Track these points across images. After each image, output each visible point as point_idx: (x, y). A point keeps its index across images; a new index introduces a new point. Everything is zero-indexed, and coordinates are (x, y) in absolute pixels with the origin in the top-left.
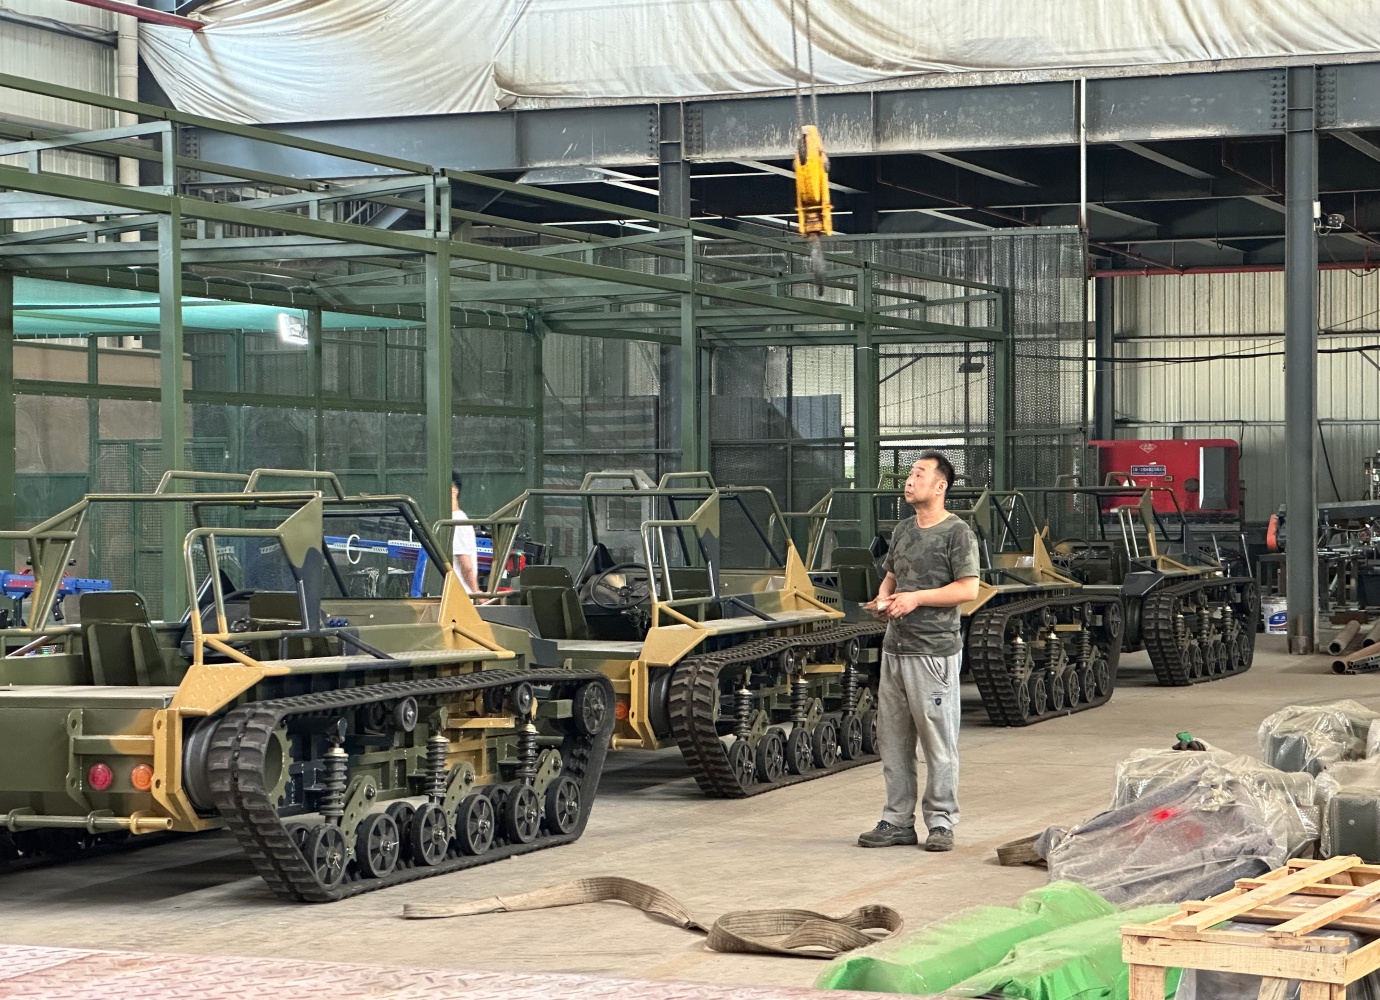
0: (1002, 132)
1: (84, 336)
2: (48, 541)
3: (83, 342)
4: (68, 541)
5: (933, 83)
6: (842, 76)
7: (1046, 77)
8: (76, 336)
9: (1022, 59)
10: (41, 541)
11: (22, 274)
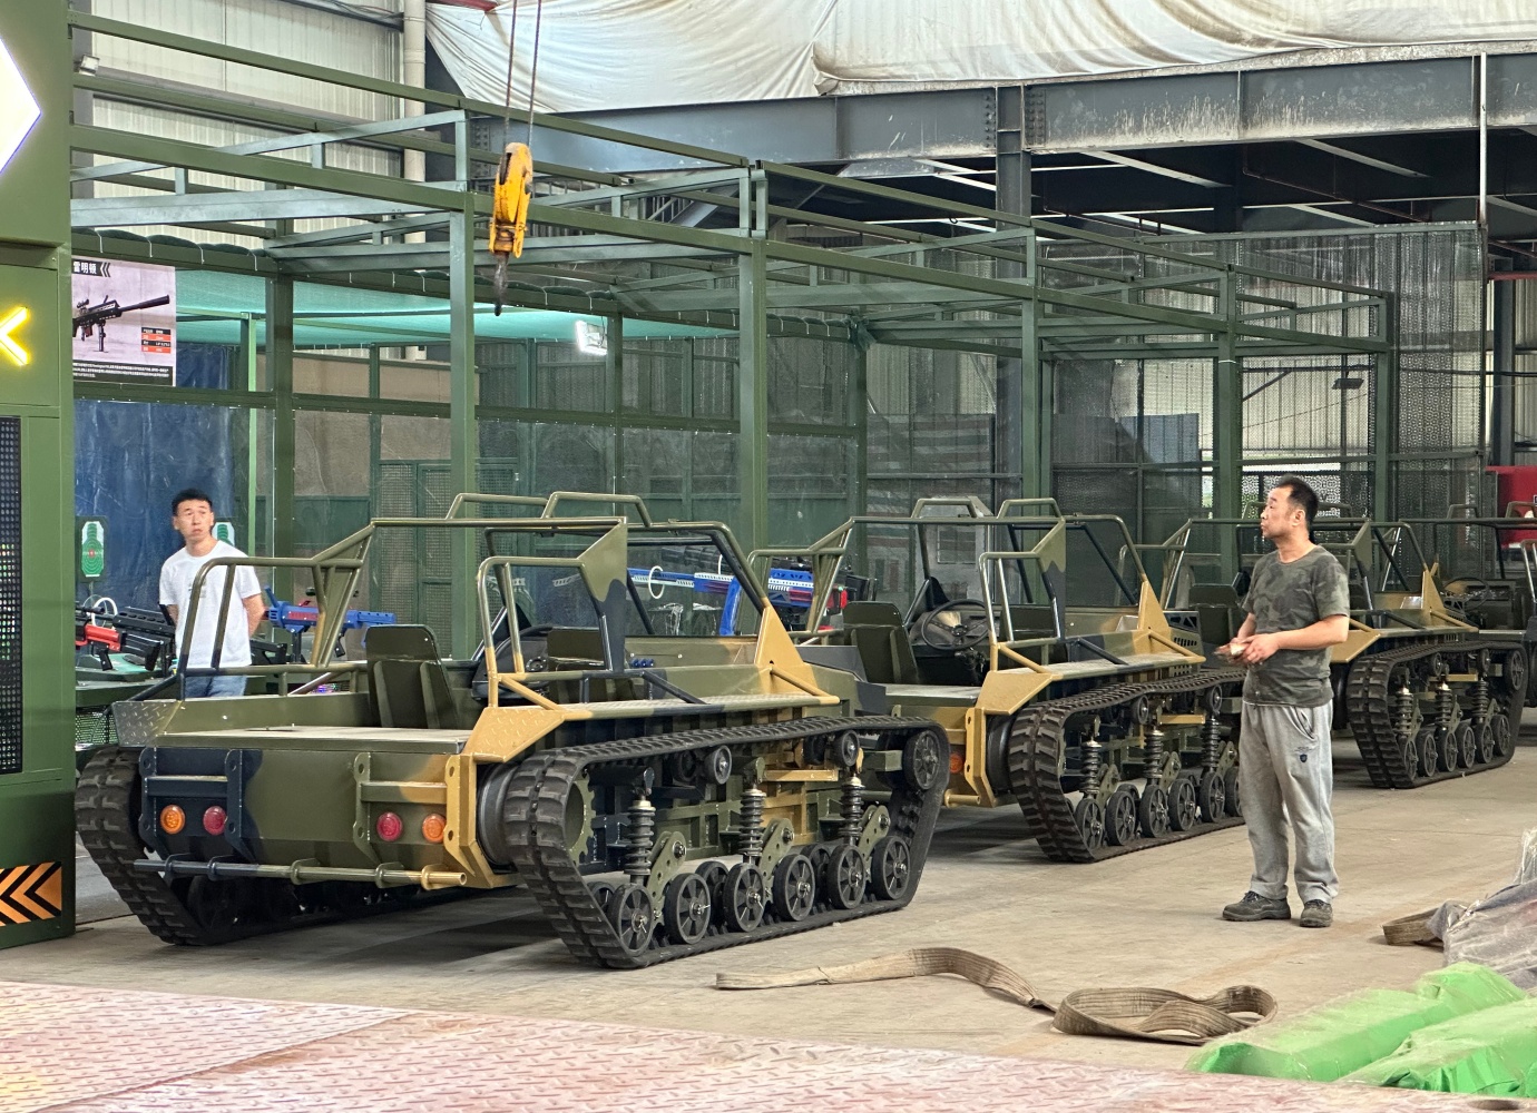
0: (1390, 114)
1: (365, 347)
2: (333, 569)
3: (364, 354)
4: (353, 569)
5: (1310, 61)
6: (1207, 55)
7: (1441, 52)
8: (358, 346)
9: (1413, 32)
10: (326, 569)
11: (303, 278)
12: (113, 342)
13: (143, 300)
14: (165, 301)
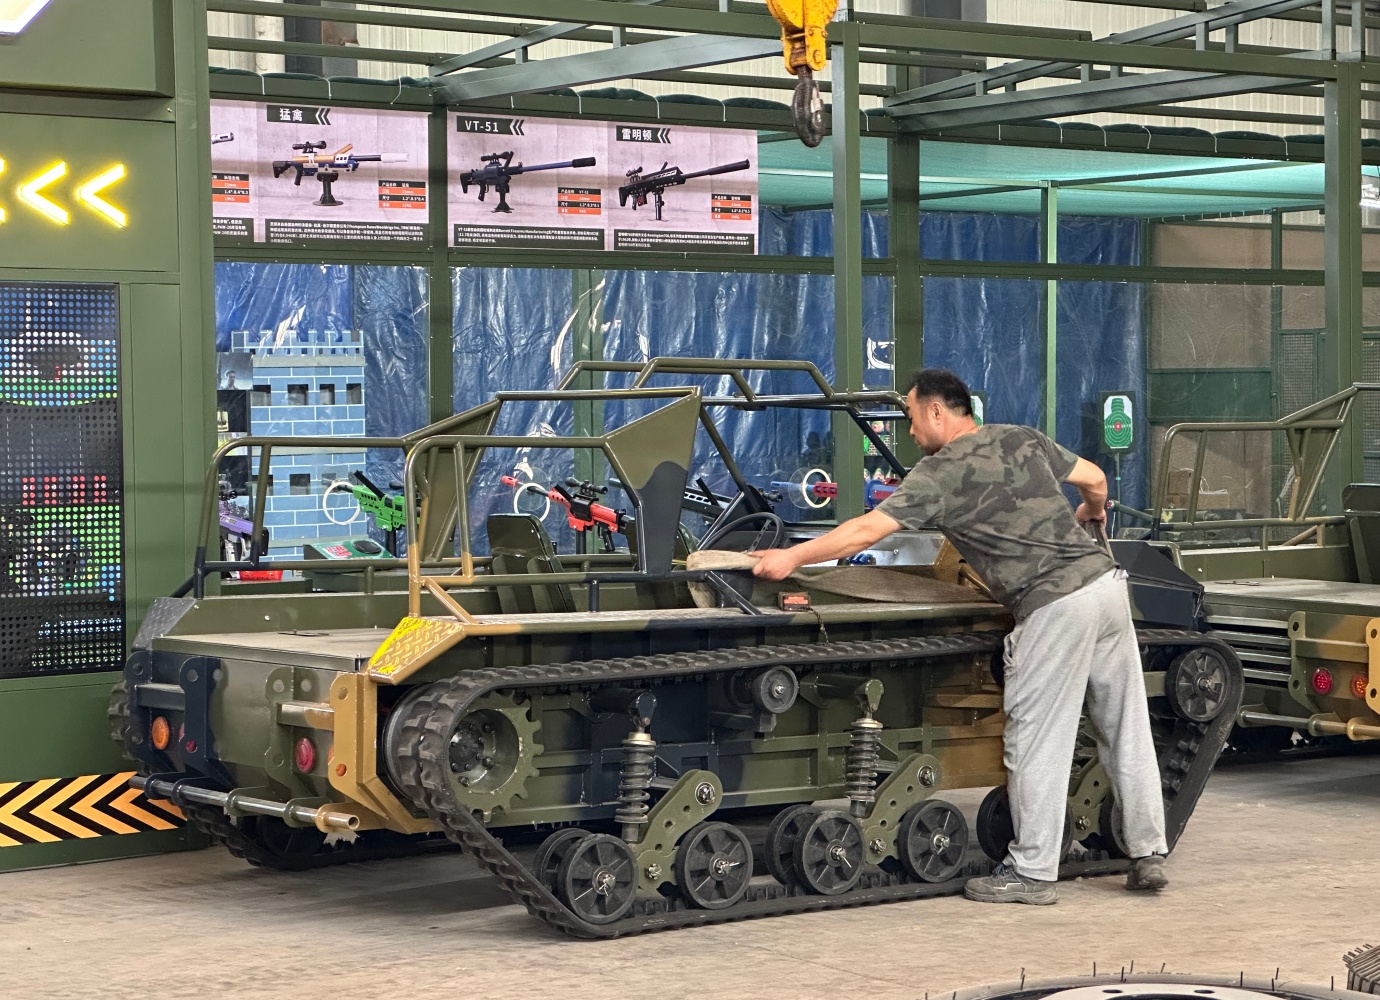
1: (1267, 212)
2: (1308, 432)
4: (1333, 429)
10: (1301, 431)
12: (674, 210)
13: (714, 166)
14: (745, 165)
